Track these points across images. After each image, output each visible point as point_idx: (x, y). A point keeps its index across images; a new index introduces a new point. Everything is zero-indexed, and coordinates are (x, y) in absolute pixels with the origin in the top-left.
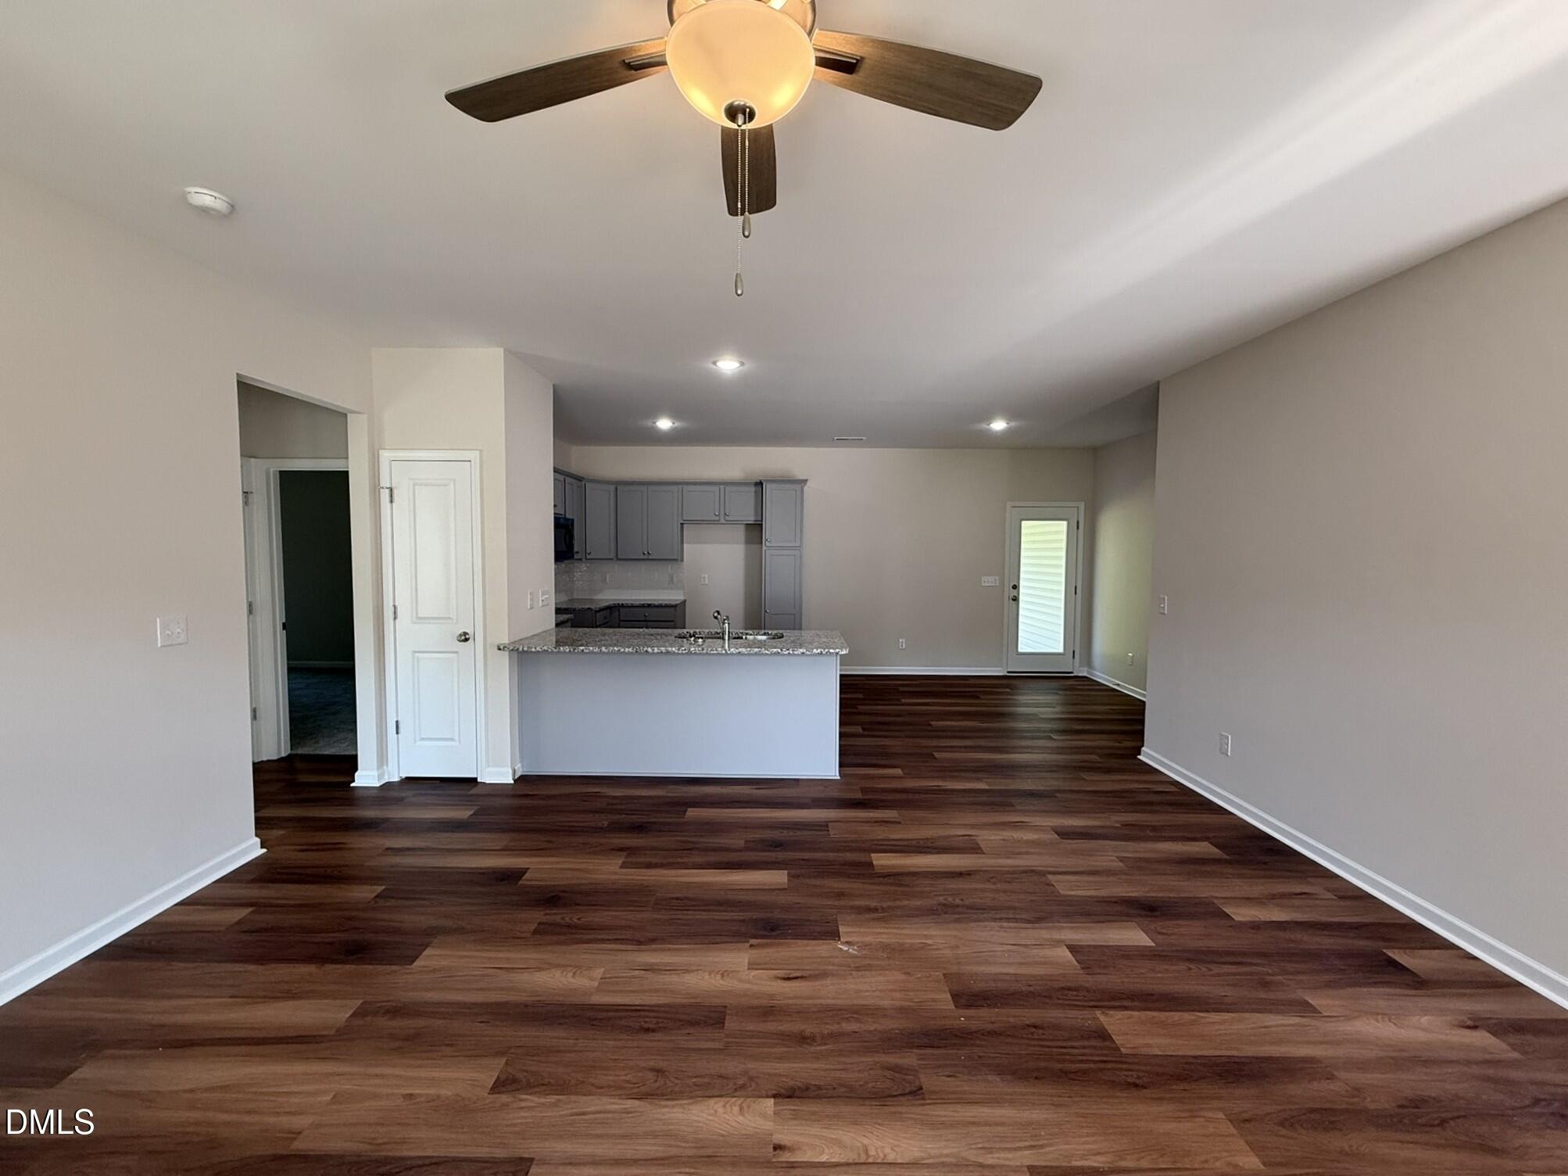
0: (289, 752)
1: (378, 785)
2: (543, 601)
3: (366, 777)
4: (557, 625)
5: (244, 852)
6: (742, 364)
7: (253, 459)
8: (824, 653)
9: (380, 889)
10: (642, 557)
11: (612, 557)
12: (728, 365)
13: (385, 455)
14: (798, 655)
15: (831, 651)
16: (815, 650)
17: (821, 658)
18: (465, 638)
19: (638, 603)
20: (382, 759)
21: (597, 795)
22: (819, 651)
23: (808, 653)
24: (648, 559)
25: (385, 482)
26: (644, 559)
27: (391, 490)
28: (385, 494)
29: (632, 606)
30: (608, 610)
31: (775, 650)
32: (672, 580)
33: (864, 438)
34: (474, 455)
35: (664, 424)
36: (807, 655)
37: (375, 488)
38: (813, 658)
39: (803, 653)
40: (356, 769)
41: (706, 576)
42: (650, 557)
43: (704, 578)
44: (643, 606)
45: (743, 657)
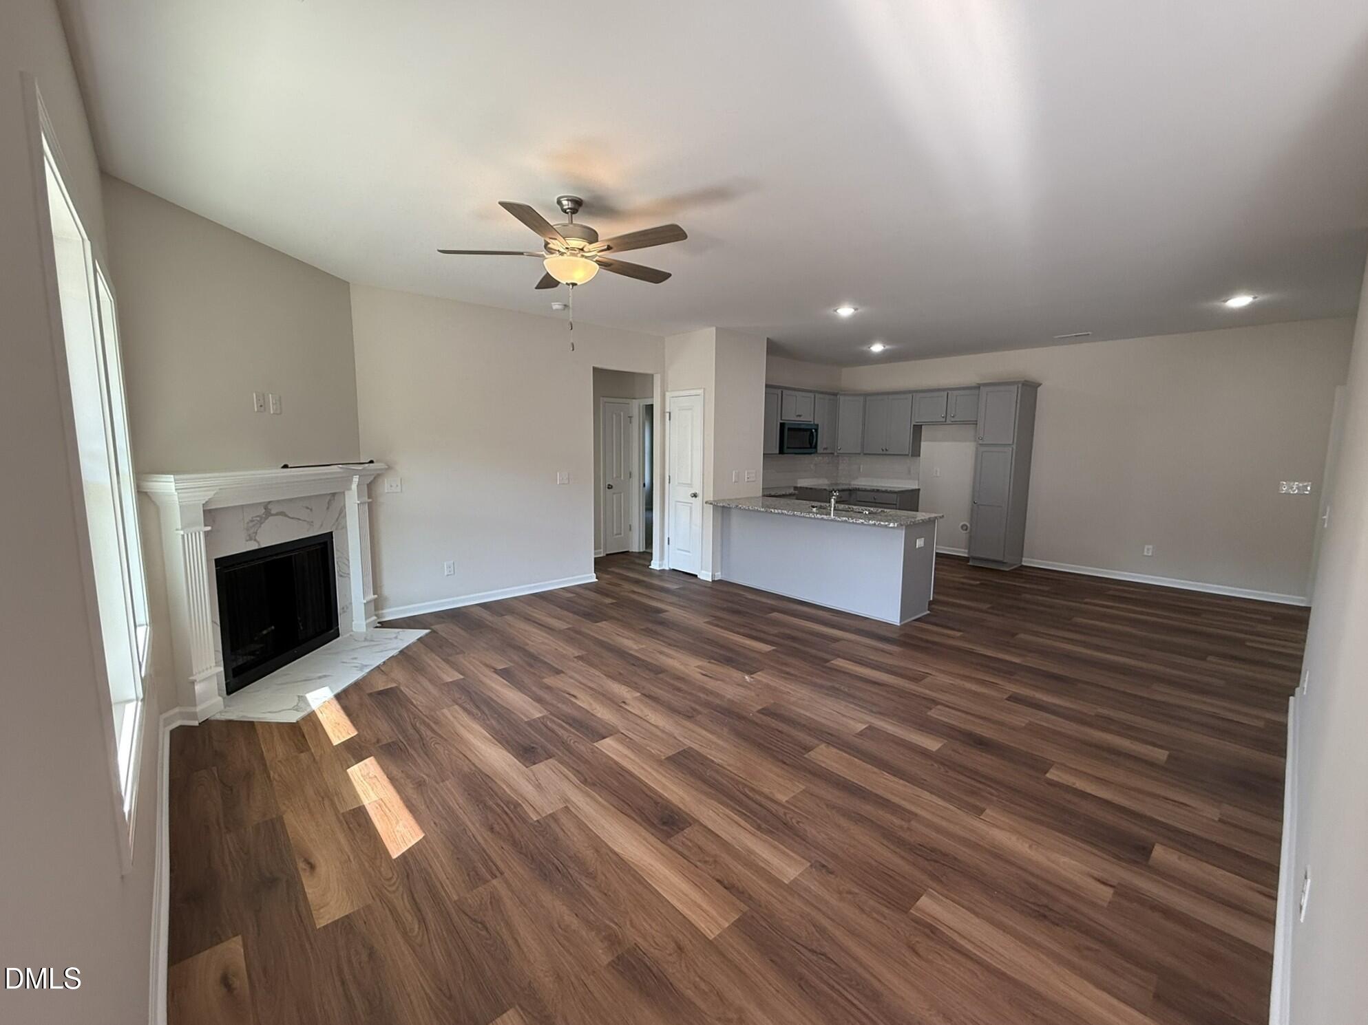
0: (644, 550)
1: (658, 569)
2: (748, 478)
3: (655, 565)
4: (764, 496)
5: (588, 578)
6: (856, 309)
7: (634, 400)
8: (877, 524)
9: (614, 601)
10: (881, 452)
11: (859, 452)
12: (845, 311)
13: (668, 394)
14: (859, 524)
15: (882, 523)
16: (870, 522)
17: (874, 528)
18: (695, 495)
19: (869, 488)
20: (662, 558)
21: (740, 595)
22: (873, 522)
23: (866, 523)
24: (885, 454)
25: (667, 410)
26: (883, 455)
27: (670, 413)
28: (667, 415)
29: (865, 490)
30: (847, 493)
31: (844, 518)
32: (909, 471)
33: (1090, 333)
34: (700, 392)
35: (877, 348)
36: (865, 525)
37: (663, 412)
38: (868, 528)
39: (862, 523)
40: (652, 560)
41: (938, 470)
42: (887, 453)
43: (937, 471)
44: (873, 491)
45: (825, 522)
